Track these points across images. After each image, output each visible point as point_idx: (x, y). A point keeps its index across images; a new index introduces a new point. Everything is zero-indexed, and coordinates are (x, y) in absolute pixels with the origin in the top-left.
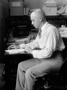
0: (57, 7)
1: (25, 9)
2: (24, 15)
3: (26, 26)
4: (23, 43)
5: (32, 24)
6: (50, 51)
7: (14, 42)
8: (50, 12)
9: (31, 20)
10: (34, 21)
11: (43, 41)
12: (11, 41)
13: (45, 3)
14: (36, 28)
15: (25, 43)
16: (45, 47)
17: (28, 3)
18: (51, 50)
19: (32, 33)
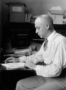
0: (63, 15)
1: (26, 15)
2: (26, 22)
3: (27, 35)
4: (24, 55)
5: (36, 32)
6: (59, 69)
7: (13, 53)
8: (55, 21)
9: (36, 27)
10: (39, 29)
11: (50, 54)
12: (9, 52)
13: (50, 9)
14: (41, 37)
15: (26, 56)
16: (52, 62)
17: (31, 9)
18: (60, 67)
19: (33, 43)
